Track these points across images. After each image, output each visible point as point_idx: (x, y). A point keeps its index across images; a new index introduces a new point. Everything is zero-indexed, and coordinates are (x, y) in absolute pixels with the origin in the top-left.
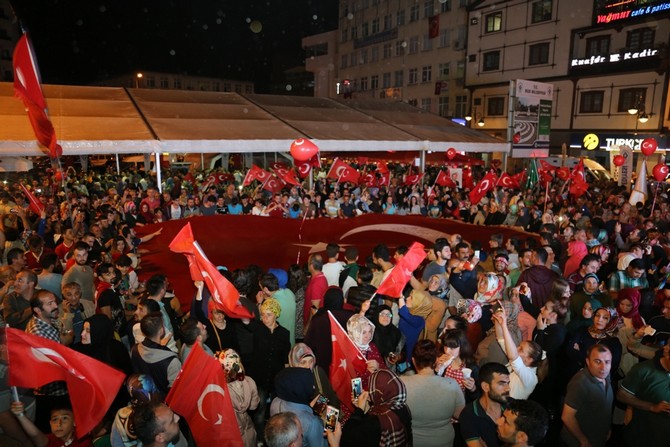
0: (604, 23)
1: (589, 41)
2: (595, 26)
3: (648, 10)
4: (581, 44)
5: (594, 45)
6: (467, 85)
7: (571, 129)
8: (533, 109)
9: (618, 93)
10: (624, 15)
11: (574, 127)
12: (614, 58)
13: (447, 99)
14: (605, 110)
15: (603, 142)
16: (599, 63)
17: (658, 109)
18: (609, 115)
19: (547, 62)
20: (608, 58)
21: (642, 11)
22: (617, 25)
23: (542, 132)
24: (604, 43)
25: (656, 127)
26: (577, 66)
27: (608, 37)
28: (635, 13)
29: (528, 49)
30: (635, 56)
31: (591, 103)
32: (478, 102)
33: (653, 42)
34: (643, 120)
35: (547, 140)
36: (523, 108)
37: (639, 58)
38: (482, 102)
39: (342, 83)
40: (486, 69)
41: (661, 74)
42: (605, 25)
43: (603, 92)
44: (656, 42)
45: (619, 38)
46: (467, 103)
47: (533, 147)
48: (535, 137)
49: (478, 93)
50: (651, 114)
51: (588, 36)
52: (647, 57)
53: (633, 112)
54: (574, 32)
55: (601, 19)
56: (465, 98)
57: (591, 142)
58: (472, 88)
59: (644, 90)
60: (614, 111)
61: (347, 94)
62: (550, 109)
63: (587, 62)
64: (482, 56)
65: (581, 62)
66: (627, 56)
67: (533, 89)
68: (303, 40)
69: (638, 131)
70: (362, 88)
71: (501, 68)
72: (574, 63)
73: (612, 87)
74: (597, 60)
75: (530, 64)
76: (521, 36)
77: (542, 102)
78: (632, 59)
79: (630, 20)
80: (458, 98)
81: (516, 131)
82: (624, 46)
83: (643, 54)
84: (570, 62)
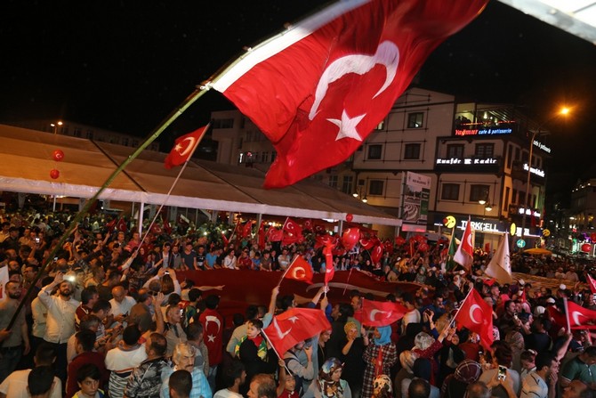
0: (460, 136)
1: (449, 146)
2: (454, 137)
3: (489, 132)
4: (443, 148)
5: (452, 149)
6: (354, 168)
7: (435, 211)
8: (418, 194)
9: (470, 187)
10: (473, 132)
11: (438, 210)
12: (468, 162)
13: (336, 178)
14: (461, 199)
15: (459, 223)
16: (457, 164)
17: (497, 203)
18: (463, 203)
19: (418, 158)
20: (463, 161)
21: (486, 132)
22: (469, 138)
23: (423, 212)
24: (459, 149)
25: (496, 215)
26: (441, 164)
27: (463, 145)
28: (481, 132)
29: (404, 147)
30: (482, 162)
31: (451, 192)
32: (362, 182)
33: (493, 153)
34: (489, 209)
35: (426, 219)
36: (411, 194)
37: (485, 164)
38: (365, 182)
39: (245, 154)
40: (370, 157)
41: (499, 177)
42: (460, 137)
43: (459, 185)
44: (495, 154)
45: (470, 147)
46: (353, 182)
47: (416, 224)
48: (418, 216)
49: (362, 176)
50: (493, 205)
51: (448, 143)
52: (490, 164)
53: (482, 202)
54: (438, 138)
55: (458, 133)
56: (351, 178)
57: (451, 222)
58: (358, 171)
59: (488, 187)
60: (467, 200)
61: (248, 163)
62: (428, 196)
63: (448, 162)
64: (368, 148)
65: (444, 162)
66: (476, 161)
67: (417, 179)
68: (213, 113)
69: (486, 217)
70: (263, 160)
71: (382, 159)
72: (439, 161)
73: (465, 182)
74: (455, 162)
75: (405, 158)
76: (398, 136)
77: (424, 190)
78: (479, 164)
79: (478, 136)
80: (346, 178)
81: (406, 210)
82: (474, 153)
83: (487, 162)
84: (436, 161)
